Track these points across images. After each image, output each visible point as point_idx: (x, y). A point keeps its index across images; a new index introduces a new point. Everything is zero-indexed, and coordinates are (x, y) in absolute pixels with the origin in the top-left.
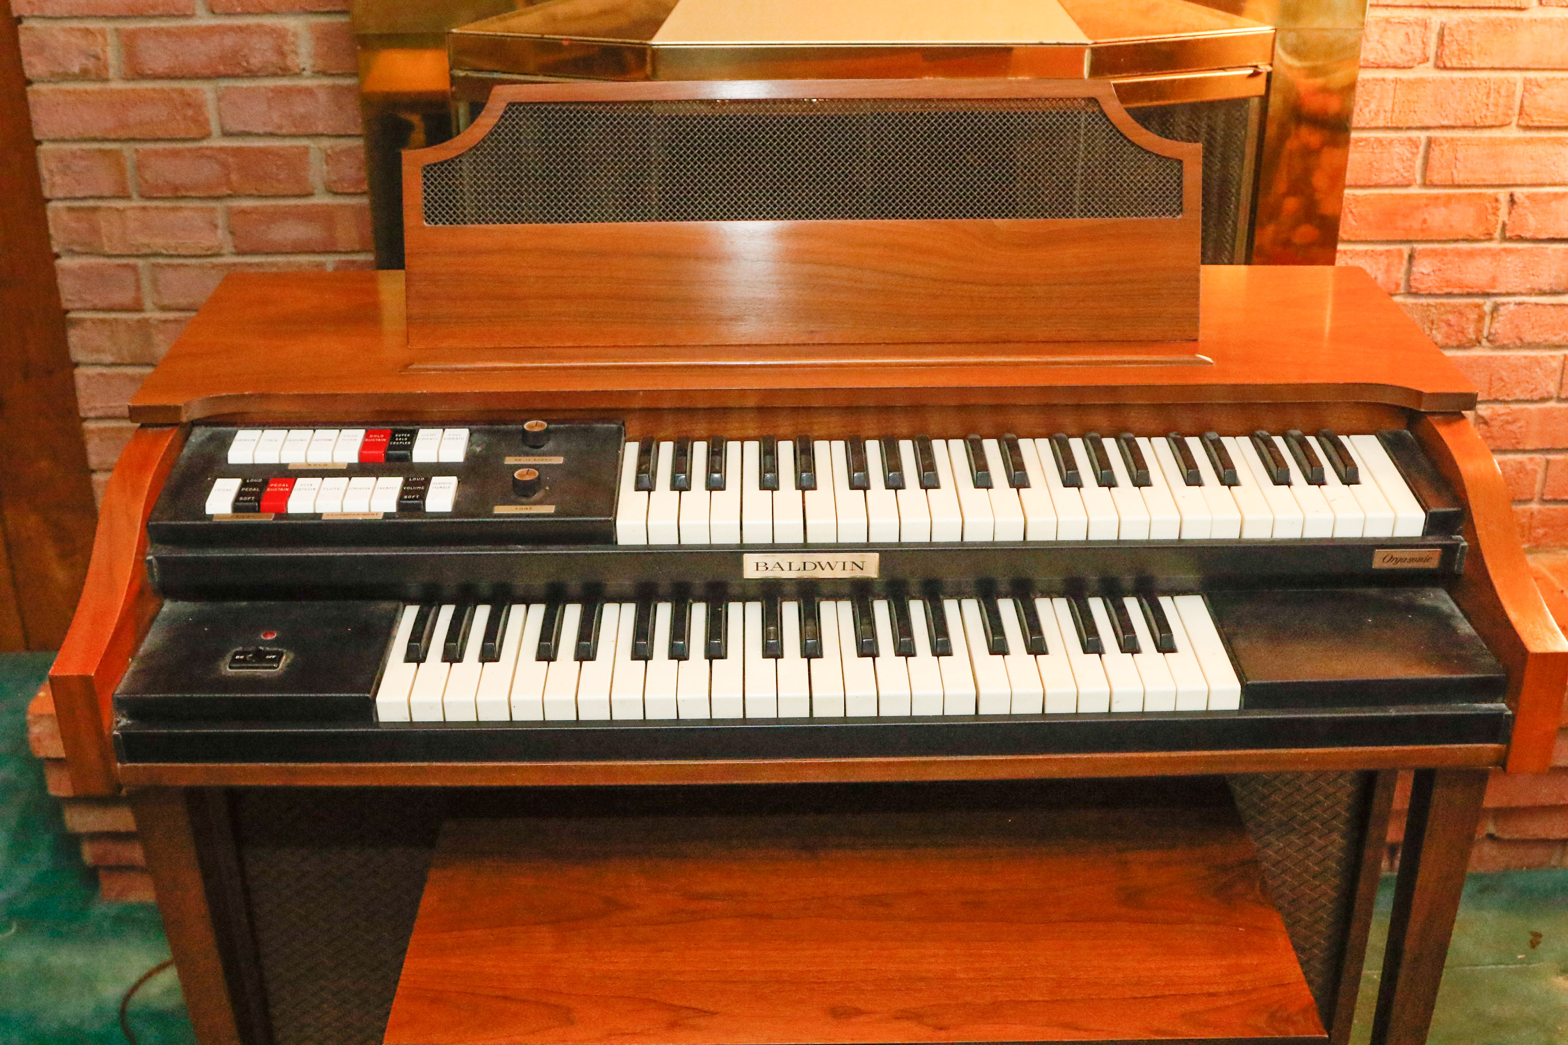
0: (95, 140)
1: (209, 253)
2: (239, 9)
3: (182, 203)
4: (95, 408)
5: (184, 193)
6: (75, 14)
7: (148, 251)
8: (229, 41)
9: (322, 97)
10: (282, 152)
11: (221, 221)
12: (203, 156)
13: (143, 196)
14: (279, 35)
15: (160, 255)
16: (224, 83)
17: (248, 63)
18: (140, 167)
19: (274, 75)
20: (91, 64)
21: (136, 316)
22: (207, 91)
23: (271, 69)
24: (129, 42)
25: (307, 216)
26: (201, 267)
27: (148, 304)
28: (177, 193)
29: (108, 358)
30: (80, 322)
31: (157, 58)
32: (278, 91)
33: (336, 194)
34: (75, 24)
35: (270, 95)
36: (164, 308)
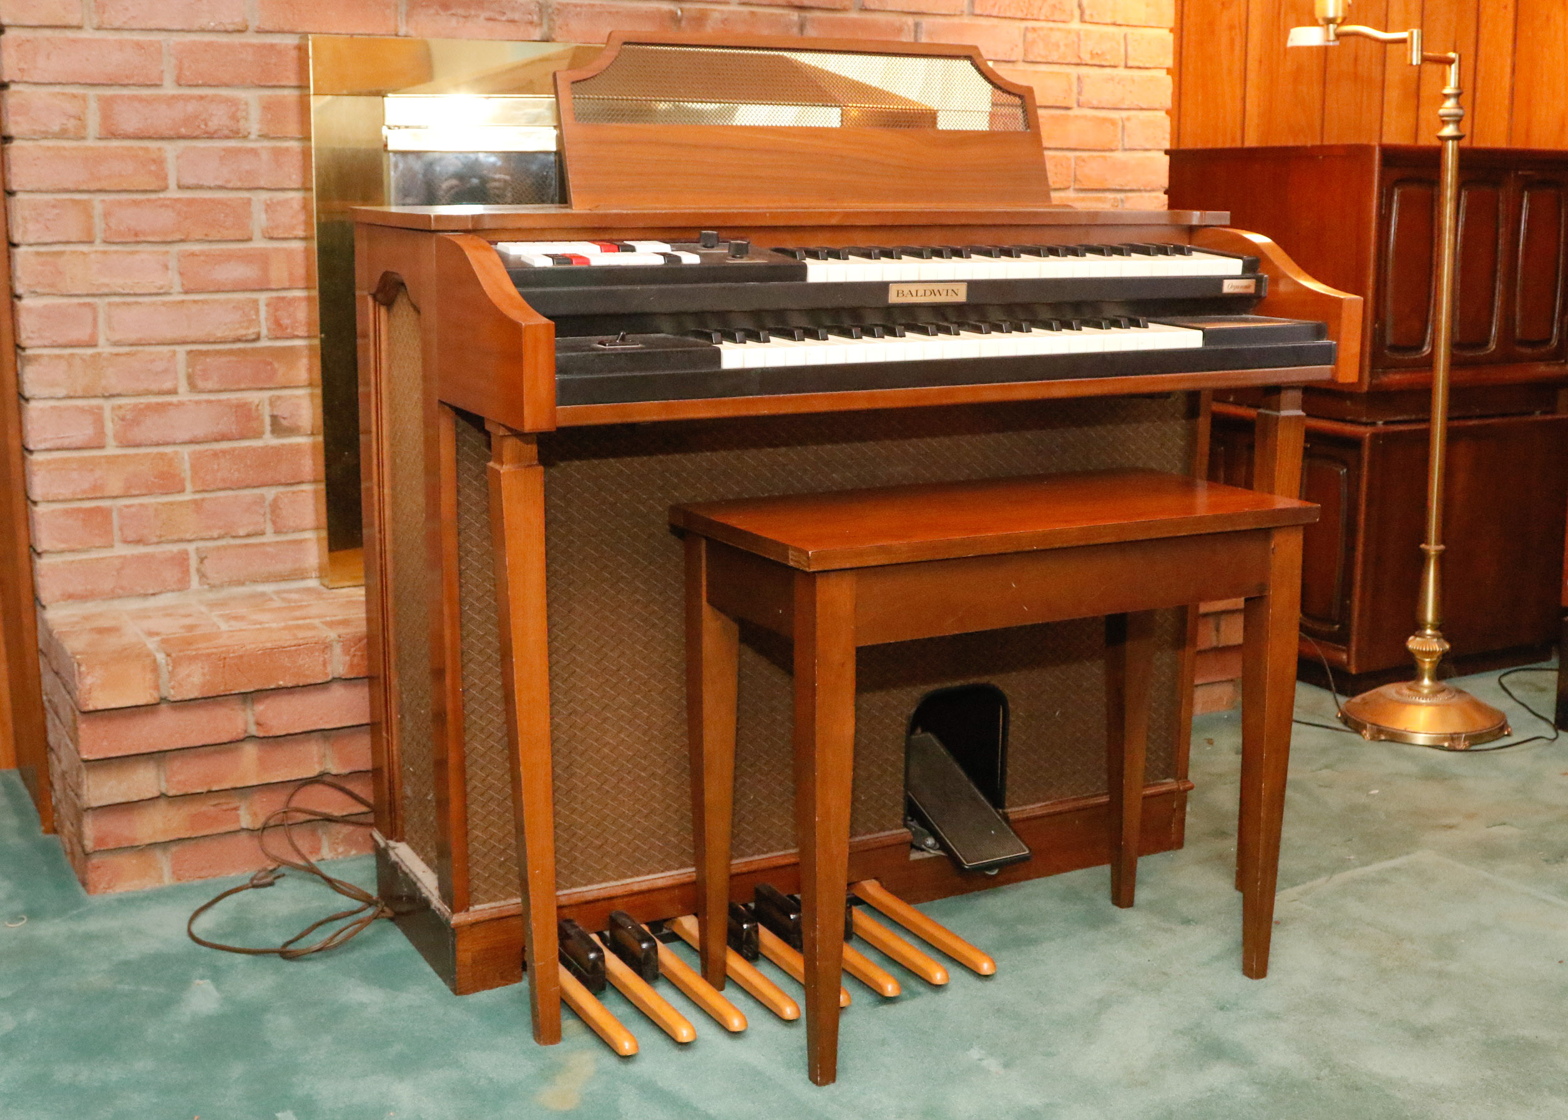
0: (67, 191)
1: (162, 291)
2: (200, 82)
3: (139, 248)
4: (45, 440)
5: (142, 238)
6: (60, 80)
7: (106, 290)
8: (191, 107)
9: (265, 156)
10: (229, 203)
11: (173, 264)
12: (161, 206)
13: (105, 242)
14: (233, 102)
15: (115, 294)
16: (182, 144)
17: (206, 125)
18: (107, 215)
19: (227, 137)
20: (71, 124)
21: (90, 351)
22: (171, 150)
23: (226, 132)
24: (107, 106)
25: (247, 258)
26: (154, 304)
27: (102, 341)
28: (136, 238)
29: (62, 392)
30: (37, 358)
31: (130, 121)
32: (226, 150)
33: (271, 238)
34: (58, 89)
35: (223, 153)
36: (116, 344)
